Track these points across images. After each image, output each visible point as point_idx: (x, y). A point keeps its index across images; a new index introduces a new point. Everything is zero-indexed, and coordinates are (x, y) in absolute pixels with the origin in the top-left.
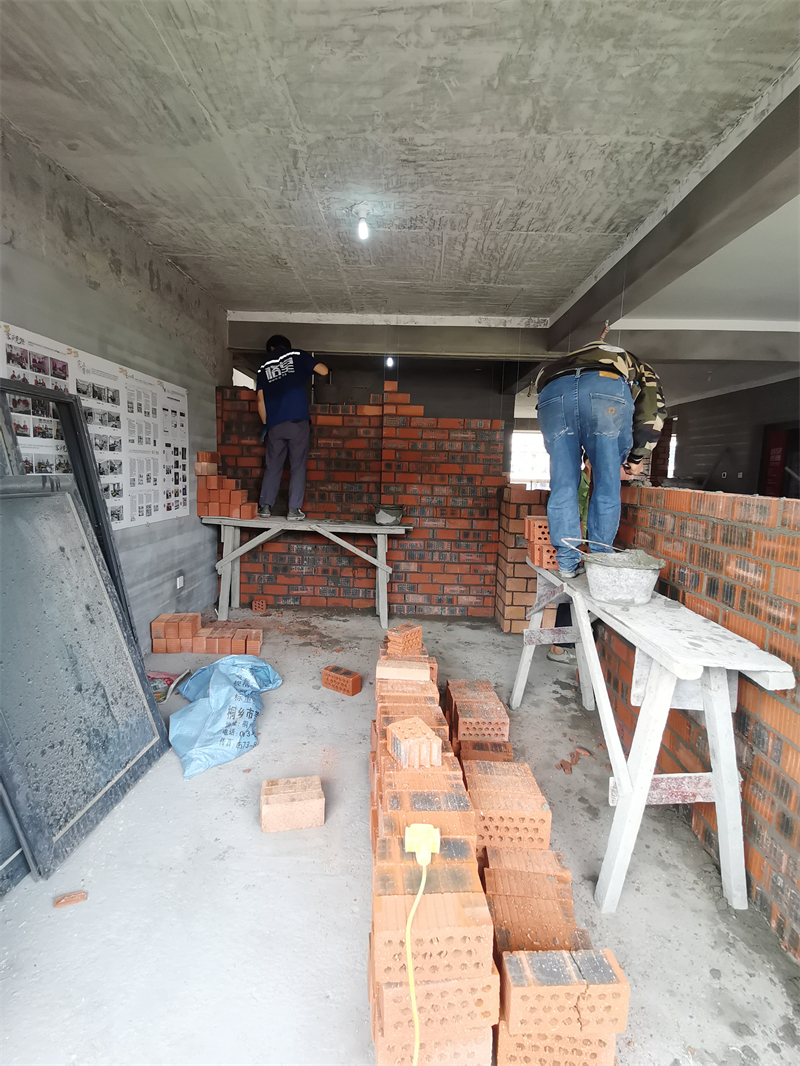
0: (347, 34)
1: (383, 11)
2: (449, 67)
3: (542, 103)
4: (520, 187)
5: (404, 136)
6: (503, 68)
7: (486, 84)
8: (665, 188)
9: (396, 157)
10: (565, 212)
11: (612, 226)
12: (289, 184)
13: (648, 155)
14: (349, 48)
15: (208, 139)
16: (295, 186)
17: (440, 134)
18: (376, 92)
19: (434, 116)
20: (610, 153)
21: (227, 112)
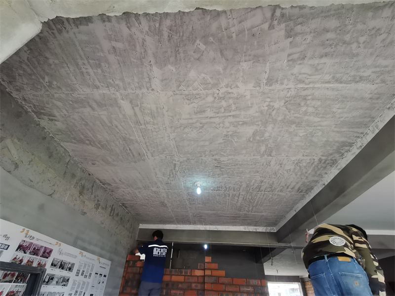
0: (198, 125)
1: (211, 118)
2: (234, 134)
3: (269, 146)
4: (261, 175)
5: (217, 158)
6: (254, 134)
7: (248, 140)
8: (321, 176)
9: (213, 165)
10: (280, 184)
11: (299, 190)
12: (172, 175)
13: (313, 164)
14: (198, 129)
15: (144, 160)
17: (230, 157)
18: (207, 143)
19: (228, 151)
20: (297, 163)
21: (152, 151)
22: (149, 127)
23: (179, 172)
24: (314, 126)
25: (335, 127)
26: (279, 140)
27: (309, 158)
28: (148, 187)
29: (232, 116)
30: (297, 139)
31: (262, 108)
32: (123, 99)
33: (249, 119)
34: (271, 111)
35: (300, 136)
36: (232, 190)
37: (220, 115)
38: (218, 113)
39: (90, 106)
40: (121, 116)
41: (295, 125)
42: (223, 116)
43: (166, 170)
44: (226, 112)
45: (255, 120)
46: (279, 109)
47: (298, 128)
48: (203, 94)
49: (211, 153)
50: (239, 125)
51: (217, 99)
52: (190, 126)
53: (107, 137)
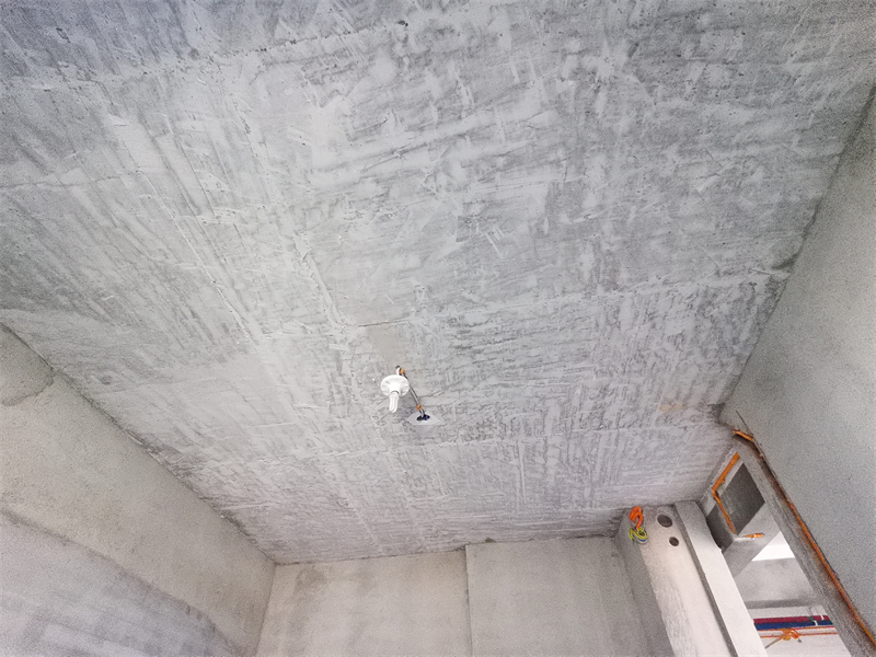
22: (225, 216)
24: (738, 146)
26: (632, 216)
27: (736, 280)
28: (282, 446)
29: (467, 137)
30: (689, 206)
31: (560, 87)
32: (116, 113)
33: (523, 143)
34: (587, 93)
35: (696, 193)
36: (522, 430)
37: (430, 136)
38: (422, 129)
39: (28, 154)
41: (675, 147)
42: (441, 141)
43: (316, 379)
44: (445, 119)
45: (545, 143)
46: (613, 84)
47: (687, 160)
48: (358, 49)
49: (433, 297)
50: (498, 170)
51: (406, 69)
52: (347, 197)
53: (114, 274)
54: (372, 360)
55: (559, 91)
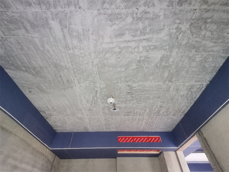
0: (117, 50)
1: (129, 41)
2: (146, 60)
3: (171, 72)
4: (161, 101)
5: (129, 84)
6: (162, 59)
7: (156, 65)
9: (126, 91)
12: (93, 102)
13: (201, 89)
14: (117, 54)
15: (72, 87)
16: (95, 102)
17: (140, 83)
18: (123, 69)
19: (139, 77)
20: (190, 89)
21: (79, 78)
22: (77, 52)
23: (99, 99)
24: (208, 52)
25: (223, 53)
26: (180, 65)
27: (199, 83)
28: (75, 114)
29: (146, 40)
30: (194, 64)
31: (172, 31)
32: (53, 19)
33: (159, 43)
34: (178, 33)
35: (196, 61)
36: (139, 114)
37: (136, 38)
38: (134, 36)
39: (25, 28)
40: (52, 39)
41: (194, 50)
42: (138, 40)
43: (89, 97)
44: (141, 35)
45: (164, 44)
46: (185, 32)
47: (196, 53)
48: (124, 13)
49: (126, 79)
50: (151, 49)
51: (135, 20)
52: (110, 51)
53: (41, 63)
54: (106, 94)
55: (171, 32)
